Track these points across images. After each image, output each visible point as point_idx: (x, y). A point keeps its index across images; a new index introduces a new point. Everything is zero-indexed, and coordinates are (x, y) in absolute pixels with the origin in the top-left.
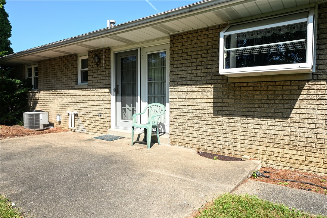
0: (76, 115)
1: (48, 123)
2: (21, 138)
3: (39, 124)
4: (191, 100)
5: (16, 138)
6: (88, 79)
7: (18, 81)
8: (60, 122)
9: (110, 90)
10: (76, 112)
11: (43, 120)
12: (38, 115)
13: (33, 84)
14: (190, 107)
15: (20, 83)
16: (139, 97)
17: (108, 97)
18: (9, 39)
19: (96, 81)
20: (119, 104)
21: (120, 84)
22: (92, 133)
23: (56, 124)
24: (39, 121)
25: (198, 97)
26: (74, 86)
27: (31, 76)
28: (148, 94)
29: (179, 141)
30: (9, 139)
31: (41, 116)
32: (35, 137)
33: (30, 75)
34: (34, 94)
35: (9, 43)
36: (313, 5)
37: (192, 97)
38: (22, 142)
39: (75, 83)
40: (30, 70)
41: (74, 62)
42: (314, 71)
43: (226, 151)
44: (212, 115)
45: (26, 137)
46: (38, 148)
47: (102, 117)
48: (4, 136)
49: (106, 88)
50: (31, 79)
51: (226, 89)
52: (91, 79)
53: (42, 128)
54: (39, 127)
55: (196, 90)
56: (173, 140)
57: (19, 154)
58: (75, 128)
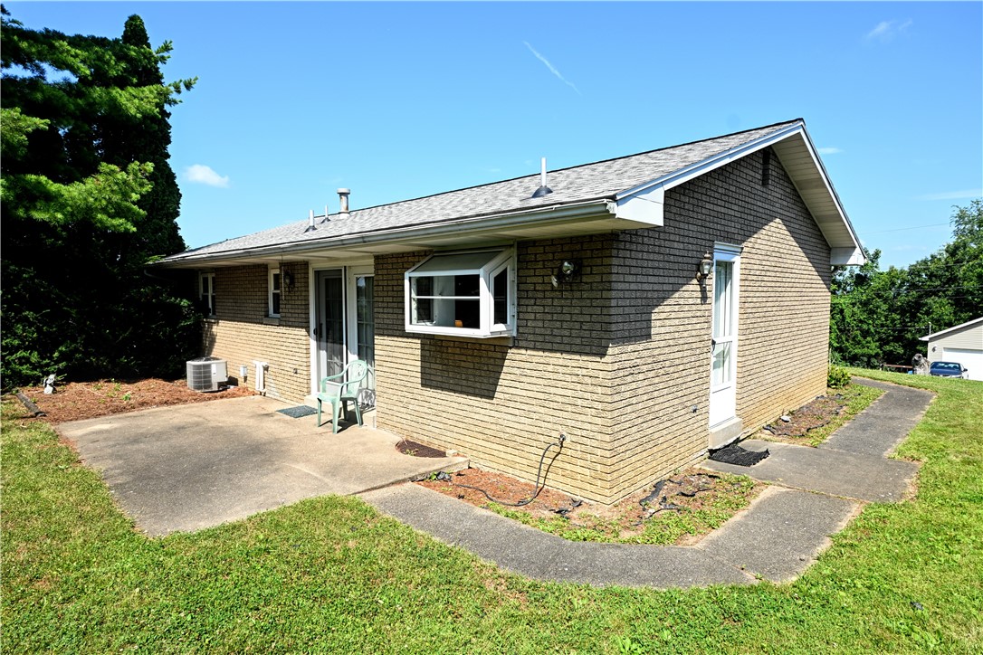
0: (266, 369)
1: (226, 380)
2: (172, 407)
3: (210, 381)
4: (399, 361)
5: (165, 408)
6: (281, 310)
7: (185, 303)
8: (246, 378)
9: (308, 332)
10: (265, 364)
11: (218, 375)
12: (209, 366)
13: (210, 306)
14: (396, 371)
15: (189, 306)
16: (344, 346)
17: (304, 342)
18: (176, 220)
19: (290, 315)
20: (323, 354)
21: (323, 321)
22: (287, 401)
23: (241, 381)
24: (210, 377)
25: (406, 356)
26: (263, 318)
27: (208, 292)
28: (359, 342)
29: (387, 422)
30: (154, 409)
31: (214, 369)
32: (193, 407)
33: (206, 290)
34: (211, 325)
35: (176, 228)
36: (512, 243)
37: (400, 355)
38: (167, 416)
39: (263, 313)
40: (206, 280)
41: (263, 278)
42: (515, 334)
43: (436, 442)
44: (420, 386)
45: (181, 406)
46: (183, 428)
47: (298, 375)
48: (147, 403)
49: (302, 327)
50: (207, 296)
51: (433, 348)
52: (284, 310)
53: (215, 388)
54: (210, 386)
55: (403, 345)
56: (380, 420)
57: (153, 435)
58: (265, 391)
